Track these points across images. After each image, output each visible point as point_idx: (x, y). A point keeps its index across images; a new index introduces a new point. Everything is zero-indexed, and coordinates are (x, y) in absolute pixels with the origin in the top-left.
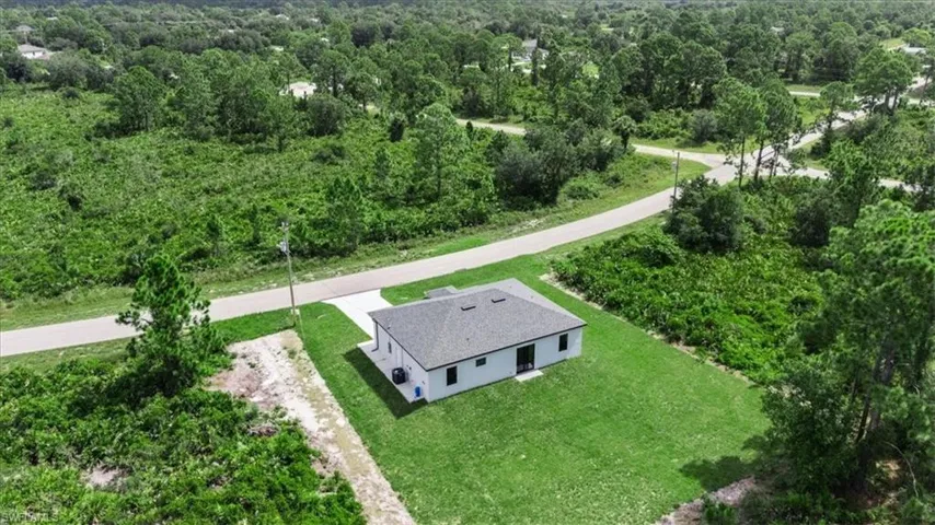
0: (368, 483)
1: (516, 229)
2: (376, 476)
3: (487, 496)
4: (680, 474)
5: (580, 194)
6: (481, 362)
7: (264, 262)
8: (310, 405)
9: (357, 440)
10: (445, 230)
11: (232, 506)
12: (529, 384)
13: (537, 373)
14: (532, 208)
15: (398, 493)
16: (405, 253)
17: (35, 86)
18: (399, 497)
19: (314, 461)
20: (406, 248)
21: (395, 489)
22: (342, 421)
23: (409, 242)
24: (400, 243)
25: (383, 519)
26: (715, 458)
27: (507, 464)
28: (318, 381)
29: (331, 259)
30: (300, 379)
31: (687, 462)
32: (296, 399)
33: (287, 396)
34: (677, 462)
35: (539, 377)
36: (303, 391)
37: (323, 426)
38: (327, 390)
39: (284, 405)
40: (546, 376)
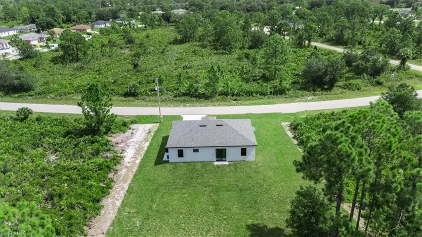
0: (122, 187)
1: (299, 99)
3: (155, 206)
4: (245, 227)
5: (348, 87)
6: (196, 151)
7: (175, 97)
8: (135, 152)
10: (260, 95)
11: (68, 178)
12: (218, 166)
13: (227, 163)
14: (314, 90)
16: (234, 102)
17: (172, 24)
19: (112, 172)
20: (235, 100)
22: (138, 161)
23: (238, 98)
24: (235, 97)
27: (176, 196)
29: (201, 100)
30: (142, 142)
31: (256, 222)
32: (133, 149)
33: (131, 147)
34: (250, 222)
35: (225, 165)
36: (139, 147)
37: (130, 161)
38: (146, 149)
39: (126, 150)
40: (229, 166)
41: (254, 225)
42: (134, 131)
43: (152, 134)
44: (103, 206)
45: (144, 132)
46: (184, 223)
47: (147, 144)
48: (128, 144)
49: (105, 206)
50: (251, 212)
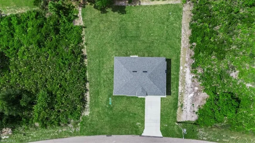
0: (184, 44)
2: (182, 45)
3: (166, 27)
4: (127, 13)
9: (181, 59)
15: (181, 38)
18: (181, 37)
21: (181, 39)
22: (181, 68)
25: (186, 33)
26: (116, 13)
27: (156, 33)
28: (180, 88)
30: (184, 92)
31: (122, 15)
34: (124, 16)
35: (132, 55)
40: (130, 55)
41: (123, 14)
44: (189, 29)
46: (151, 16)
49: (188, 29)
50: (123, 22)
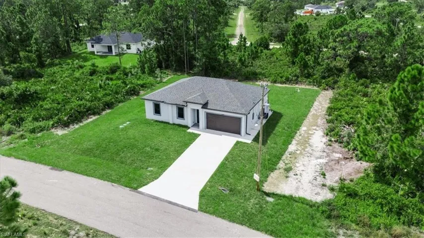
8: (310, 141)
30: (301, 153)
32: (314, 146)
33: (319, 149)
36: (306, 147)
37: (314, 131)
38: (294, 142)
39: (325, 146)
42: (320, 180)
43: (281, 165)
45: (298, 173)
47: (292, 148)
48: (325, 154)
